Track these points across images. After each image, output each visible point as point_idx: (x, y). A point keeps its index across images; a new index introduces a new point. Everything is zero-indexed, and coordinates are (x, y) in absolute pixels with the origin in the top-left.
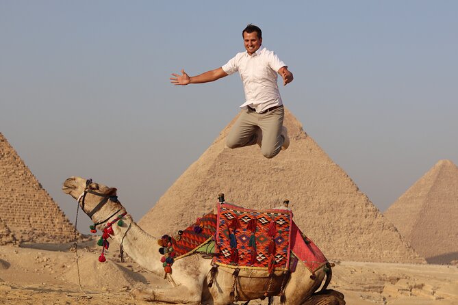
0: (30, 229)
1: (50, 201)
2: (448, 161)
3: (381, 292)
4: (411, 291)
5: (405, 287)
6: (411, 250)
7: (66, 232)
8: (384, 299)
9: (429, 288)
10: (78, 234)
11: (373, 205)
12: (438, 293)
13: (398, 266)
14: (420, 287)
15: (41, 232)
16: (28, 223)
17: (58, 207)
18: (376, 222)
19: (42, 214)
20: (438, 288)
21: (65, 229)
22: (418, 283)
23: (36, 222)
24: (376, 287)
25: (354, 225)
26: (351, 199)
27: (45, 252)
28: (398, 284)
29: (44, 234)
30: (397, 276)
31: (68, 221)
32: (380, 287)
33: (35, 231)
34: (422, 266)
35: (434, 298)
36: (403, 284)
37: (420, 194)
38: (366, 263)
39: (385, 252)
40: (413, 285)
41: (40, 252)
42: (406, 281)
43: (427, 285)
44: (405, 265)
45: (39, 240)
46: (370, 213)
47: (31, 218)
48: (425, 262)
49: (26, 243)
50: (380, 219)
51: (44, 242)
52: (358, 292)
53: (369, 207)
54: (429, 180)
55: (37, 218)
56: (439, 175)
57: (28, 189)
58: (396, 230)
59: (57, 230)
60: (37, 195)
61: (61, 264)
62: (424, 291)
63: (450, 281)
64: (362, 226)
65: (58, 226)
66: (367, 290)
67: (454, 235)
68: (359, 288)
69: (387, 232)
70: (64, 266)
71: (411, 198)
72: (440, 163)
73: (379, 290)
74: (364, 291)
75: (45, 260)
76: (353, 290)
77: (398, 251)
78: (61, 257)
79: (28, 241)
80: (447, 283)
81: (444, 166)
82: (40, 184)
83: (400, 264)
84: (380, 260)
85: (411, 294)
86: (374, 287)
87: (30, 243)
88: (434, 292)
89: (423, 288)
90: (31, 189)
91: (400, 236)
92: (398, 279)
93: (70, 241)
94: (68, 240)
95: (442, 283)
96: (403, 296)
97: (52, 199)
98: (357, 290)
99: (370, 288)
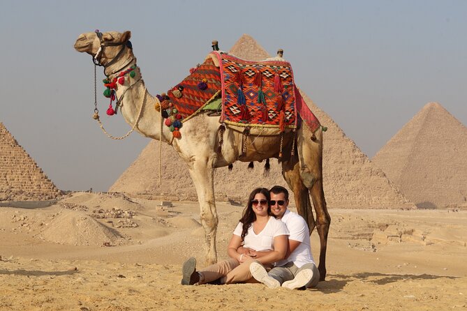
0: (8, 187)
1: (26, 158)
2: (436, 104)
3: (370, 239)
4: (401, 237)
5: (395, 233)
6: (400, 195)
7: (44, 189)
8: (373, 246)
9: (419, 233)
10: (57, 191)
11: (360, 151)
12: (429, 238)
13: (387, 213)
14: (410, 233)
15: (18, 190)
16: (5, 181)
17: (35, 164)
18: (363, 168)
19: (19, 172)
20: (428, 233)
21: (43, 186)
22: (408, 229)
23: (14, 180)
24: (366, 234)
25: (342, 172)
26: (338, 145)
27: (22, 210)
28: (387, 231)
29: (21, 192)
30: (386, 222)
31: (46, 178)
32: (369, 234)
33: (12, 189)
34: (411, 211)
35: (425, 243)
36: (392, 231)
37: (408, 138)
38: (355, 210)
39: (374, 198)
40: (403, 232)
41: (16, 211)
42: (396, 226)
43: (417, 231)
44: (394, 210)
45: (17, 199)
46: (357, 159)
47: (8, 176)
48: (415, 207)
49: (3, 202)
50: (367, 164)
51: (22, 200)
52: (346, 241)
53: (356, 153)
54: (417, 124)
55: (13, 176)
56: (427, 117)
57: (4, 146)
58: (385, 175)
59: (35, 188)
60: (13, 152)
61: (39, 222)
62: (415, 236)
63: (440, 226)
64: (350, 173)
65: (36, 183)
66: (356, 237)
67: (443, 179)
68: (347, 235)
69: (375, 178)
70: (42, 224)
71: (399, 142)
72: (428, 105)
73: (368, 237)
74: (353, 238)
75: (23, 219)
76: (341, 238)
77: (387, 197)
78: (39, 214)
79: (5, 200)
80: (437, 228)
81: (431, 108)
82: (16, 141)
83: (390, 210)
84: (369, 206)
85: (401, 241)
86: (362, 235)
87: (7, 201)
88: (424, 238)
89: (414, 233)
90: (7, 146)
91: (389, 182)
92: (387, 225)
93: (49, 198)
94: (47, 197)
95: (433, 228)
96: (392, 243)
97: (29, 156)
98: (346, 238)
99: (359, 235)
